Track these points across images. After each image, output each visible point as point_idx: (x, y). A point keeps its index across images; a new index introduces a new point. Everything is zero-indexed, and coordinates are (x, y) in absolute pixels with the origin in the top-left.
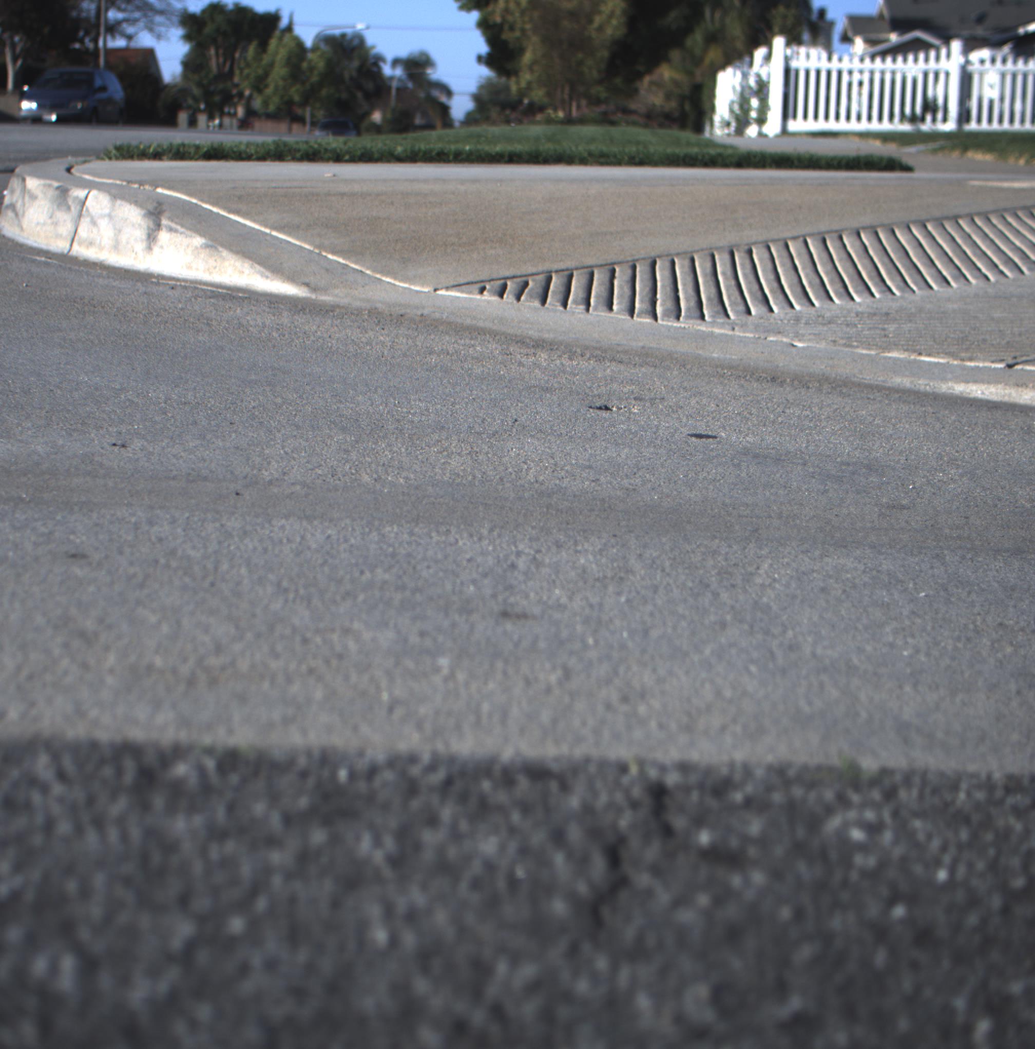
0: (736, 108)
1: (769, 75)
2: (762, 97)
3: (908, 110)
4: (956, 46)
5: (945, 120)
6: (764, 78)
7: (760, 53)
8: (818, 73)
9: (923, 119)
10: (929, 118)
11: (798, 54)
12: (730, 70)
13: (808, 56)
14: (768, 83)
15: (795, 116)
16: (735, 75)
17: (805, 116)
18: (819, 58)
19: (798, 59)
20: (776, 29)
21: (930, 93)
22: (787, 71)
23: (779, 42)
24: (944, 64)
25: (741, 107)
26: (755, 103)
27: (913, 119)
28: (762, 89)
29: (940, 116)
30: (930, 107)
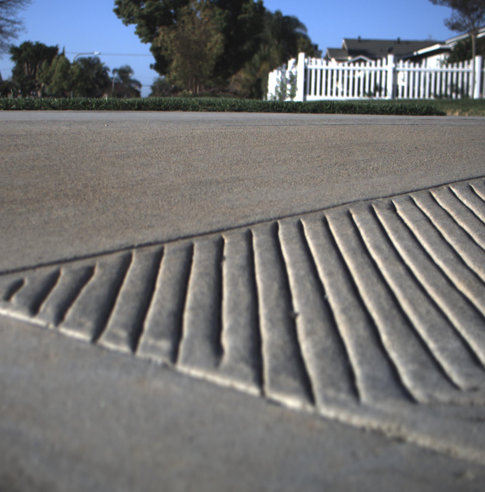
0: (279, 89)
1: (296, 73)
2: (293, 83)
3: (367, 90)
4: (391, 57)
5: (386, 95)
6: (294, 74)
7: (291, 62)
8: (321, 71)
9: (375, 95)
10: (377, 94)
11: (311, 61)
12: (275, 71)
13: (316, 63)
14: (296, 76)
15: (310, 93)
16: (278, 73)
17: (315, 93)
18: (322, 64)
19: (311, 64)
20: (299, 49)
21: (378, 81)
22: (306, 70)
23: (301, 55)
24: (385, 67)
25: (282, 89)
26: (289, 86)
27: (370, 94)
28: (293, 79)
29: (383, 93)
30: (378, 88)
